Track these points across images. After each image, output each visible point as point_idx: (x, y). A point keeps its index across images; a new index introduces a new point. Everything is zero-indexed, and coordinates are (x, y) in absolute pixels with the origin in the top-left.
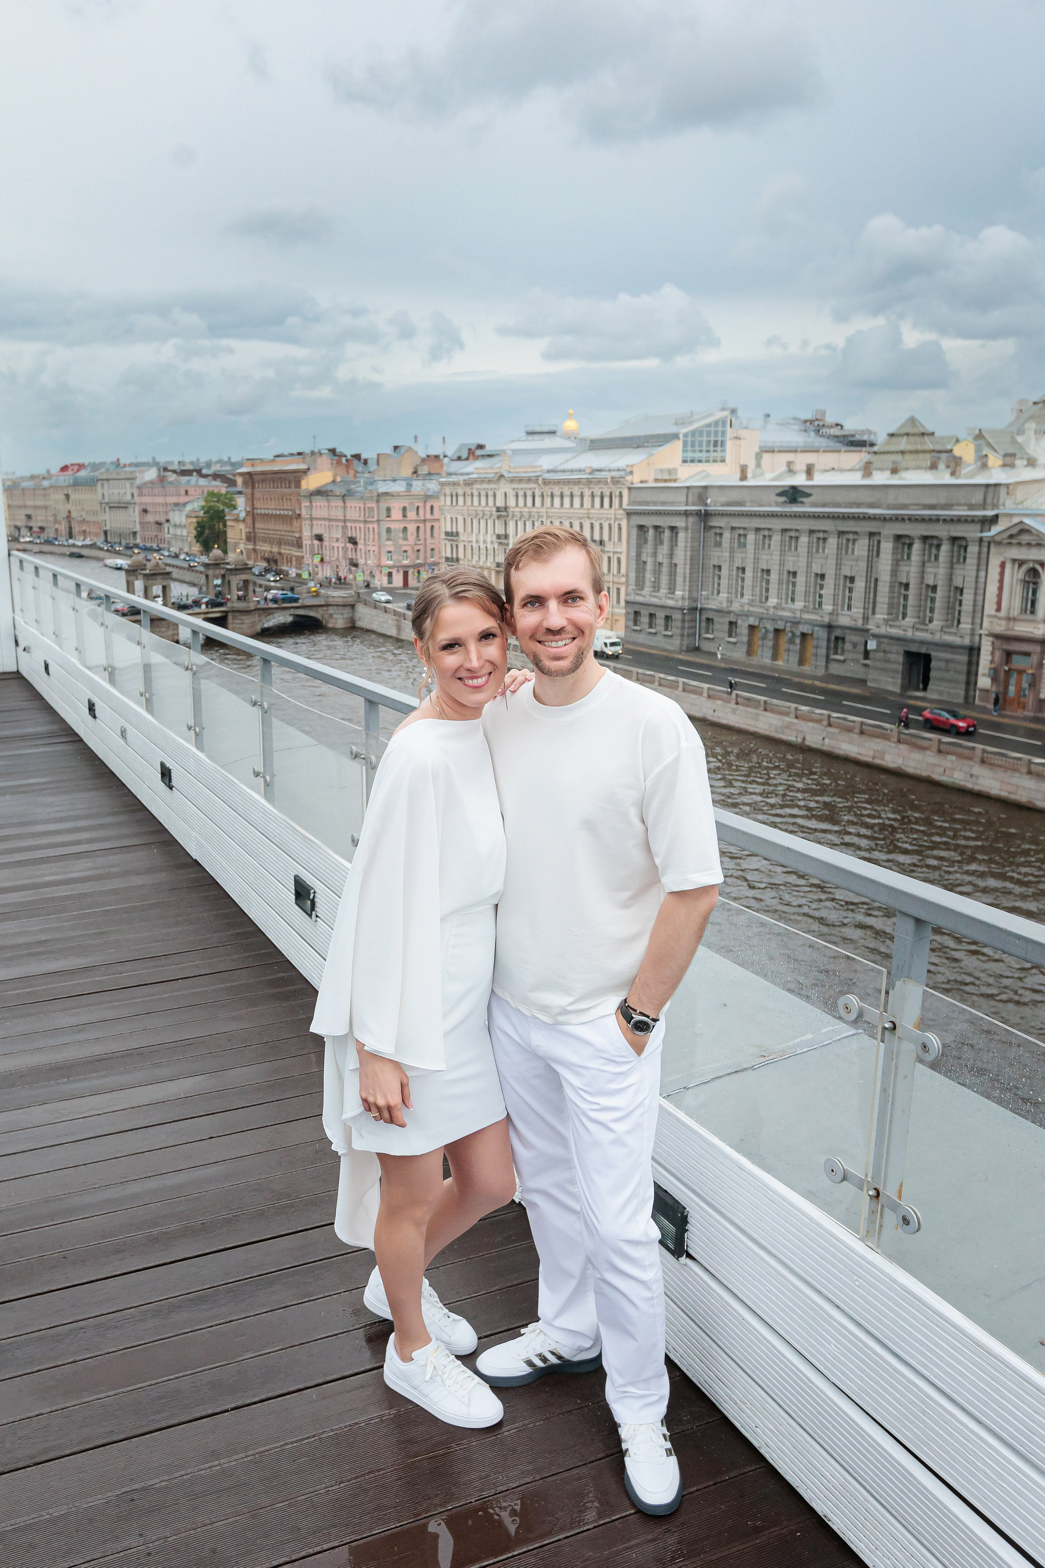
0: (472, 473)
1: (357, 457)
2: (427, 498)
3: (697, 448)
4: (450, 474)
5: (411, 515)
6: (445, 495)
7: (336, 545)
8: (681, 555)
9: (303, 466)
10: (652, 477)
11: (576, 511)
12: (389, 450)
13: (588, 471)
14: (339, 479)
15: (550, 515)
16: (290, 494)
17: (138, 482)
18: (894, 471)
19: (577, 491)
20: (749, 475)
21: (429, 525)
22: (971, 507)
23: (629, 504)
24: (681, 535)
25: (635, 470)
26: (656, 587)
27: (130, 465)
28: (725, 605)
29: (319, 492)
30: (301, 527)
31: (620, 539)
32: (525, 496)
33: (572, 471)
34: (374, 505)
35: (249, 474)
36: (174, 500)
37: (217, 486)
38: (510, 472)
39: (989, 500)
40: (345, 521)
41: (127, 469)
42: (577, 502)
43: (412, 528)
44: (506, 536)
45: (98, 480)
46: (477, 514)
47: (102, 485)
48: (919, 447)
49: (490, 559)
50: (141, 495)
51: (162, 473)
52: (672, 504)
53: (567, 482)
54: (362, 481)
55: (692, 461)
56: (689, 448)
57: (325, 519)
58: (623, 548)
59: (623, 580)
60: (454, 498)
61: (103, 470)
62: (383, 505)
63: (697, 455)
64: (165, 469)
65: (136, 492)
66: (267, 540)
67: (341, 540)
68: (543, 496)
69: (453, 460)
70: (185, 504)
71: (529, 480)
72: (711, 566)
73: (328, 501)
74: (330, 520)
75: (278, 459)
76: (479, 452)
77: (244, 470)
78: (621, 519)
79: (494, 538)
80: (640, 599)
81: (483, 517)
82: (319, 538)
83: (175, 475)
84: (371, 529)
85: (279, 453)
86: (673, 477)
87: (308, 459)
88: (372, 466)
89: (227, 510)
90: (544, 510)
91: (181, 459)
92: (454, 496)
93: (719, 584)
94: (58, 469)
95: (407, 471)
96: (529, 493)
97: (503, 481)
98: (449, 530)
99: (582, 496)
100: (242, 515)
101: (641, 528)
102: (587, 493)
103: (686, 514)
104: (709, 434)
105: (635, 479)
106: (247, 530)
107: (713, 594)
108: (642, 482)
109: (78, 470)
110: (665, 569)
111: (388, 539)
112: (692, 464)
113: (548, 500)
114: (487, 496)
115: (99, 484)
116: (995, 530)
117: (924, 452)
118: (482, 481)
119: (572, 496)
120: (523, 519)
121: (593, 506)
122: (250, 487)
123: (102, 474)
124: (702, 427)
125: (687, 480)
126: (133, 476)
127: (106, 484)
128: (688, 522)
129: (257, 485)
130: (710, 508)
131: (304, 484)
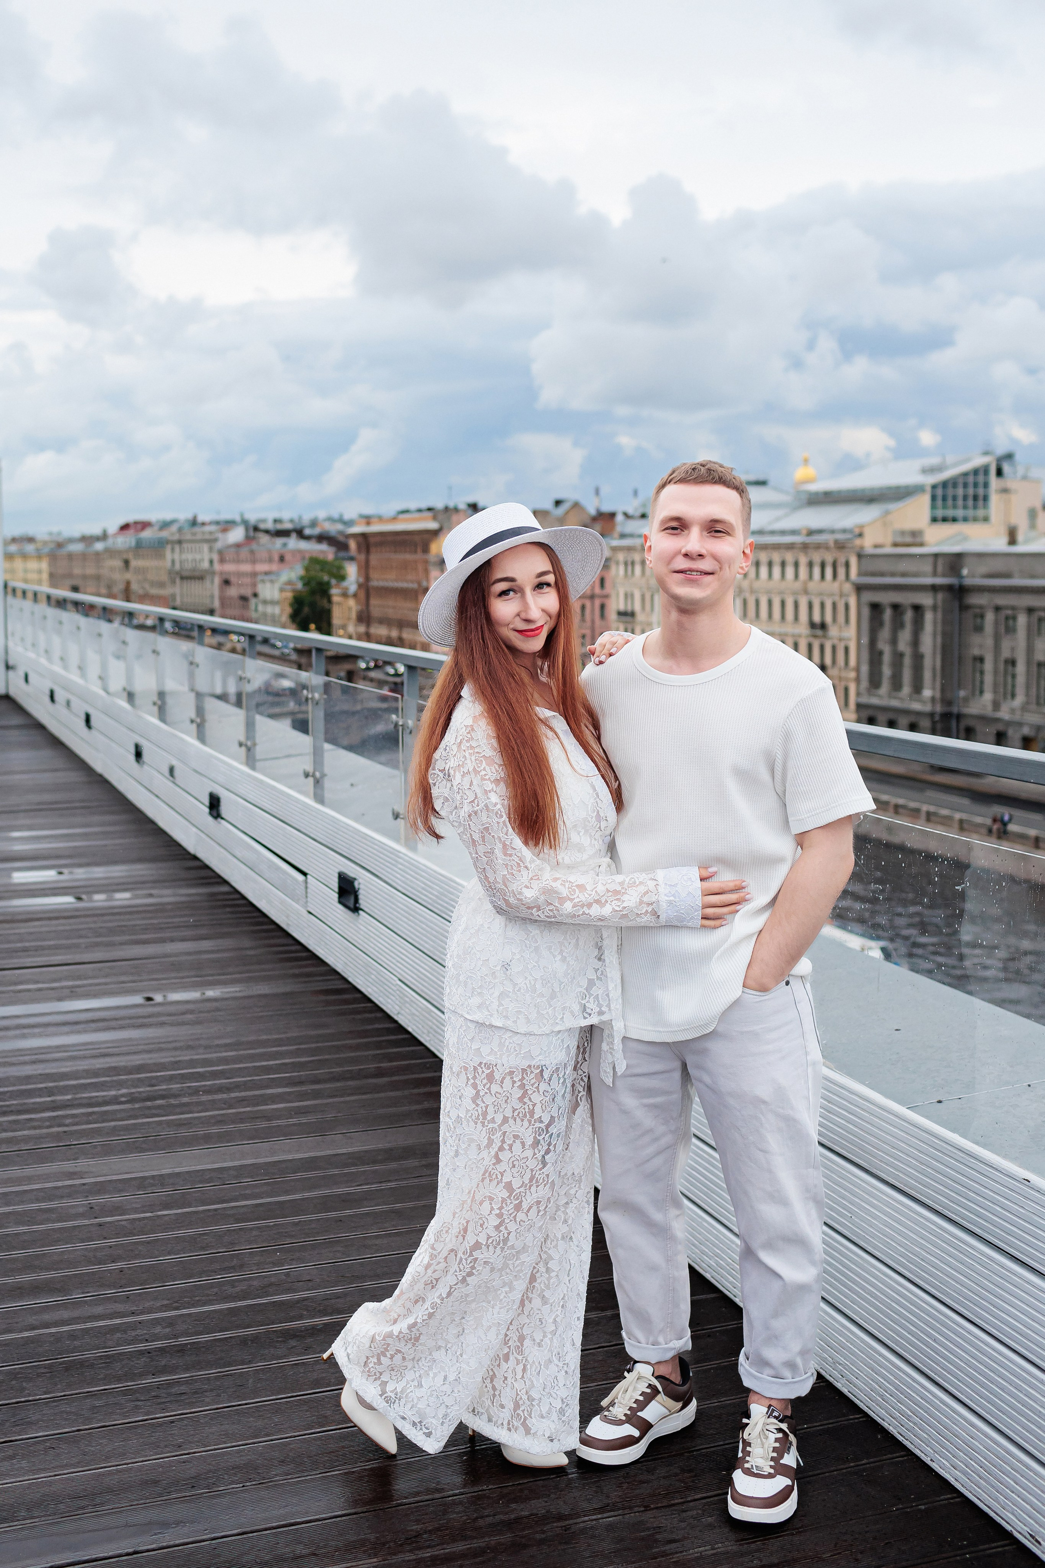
3: (950, 502)
4: (623, 536)
6: (617, 563)
8: (928, 642)
9: (433, 525)
10: (889, 540)
11: (790, 584)
13: (804, 532)
15: (755, 588)
16: (416, 562)
17: (219, 545)
19: (789, 557)
20: (1020, 537)
21: (598, 603)
23: (860, 574)
24: (929, 617)
25: (867, 532)
26: (897, 685)
27: (211, 523)
28: (990, 708)
31: (847, 620)
33: (783, 533)
35: (364, 536)
36: (264, 567)
37: (322, 552)
41: (207, 528)
42: (790, 571)
45: (168, 542)
47: (173, 550)
50: (222, 560)
51: (251, 533)
52: (916, 575)
53: (777, 547)
55: (945, 520)
56: (939, 502)
58: (851, 632)
59: (853, 675)
60: (630, 568)
61: (174, 528)
63: (950, 513)
64: (256, 529)
65: (215, 557)
66: (382, 621)
69: (632, 518)
70: (277, 574)
72: (970, 658)
75: (402, 516)
77: (358, 530)
78: (848, 596)
80: (875, 701)
83: (267, 537)
85: (401, 508)
86: (918, 540)
87: (440, 517)
89: (333, 582)
91: (278, 516)
92: (629, 565)
93: (980, 682)
94: (117, 528)
98: (622, 607)
99: (796, 565)
100: (353, 588)
101: (876, 608)
103: (934, 588)
104: (965, 485)
105: (868, 543)
106: (359, 608)
107: (972, 696)
108: (874, 547)
109: (143, 530)
110: (907, 661)
112: (943, 524)
115: (169, 547)
119: (783, 564)
121: (811, 576)
122: (364, 552)
123: (173, 534)
124: (957, 476)
125: (937, 544)
126: (212, 537)
127: (177, 548)
128: (935, 599)
129: (373, 549)
130: (968, 582)
131: (434, 547)
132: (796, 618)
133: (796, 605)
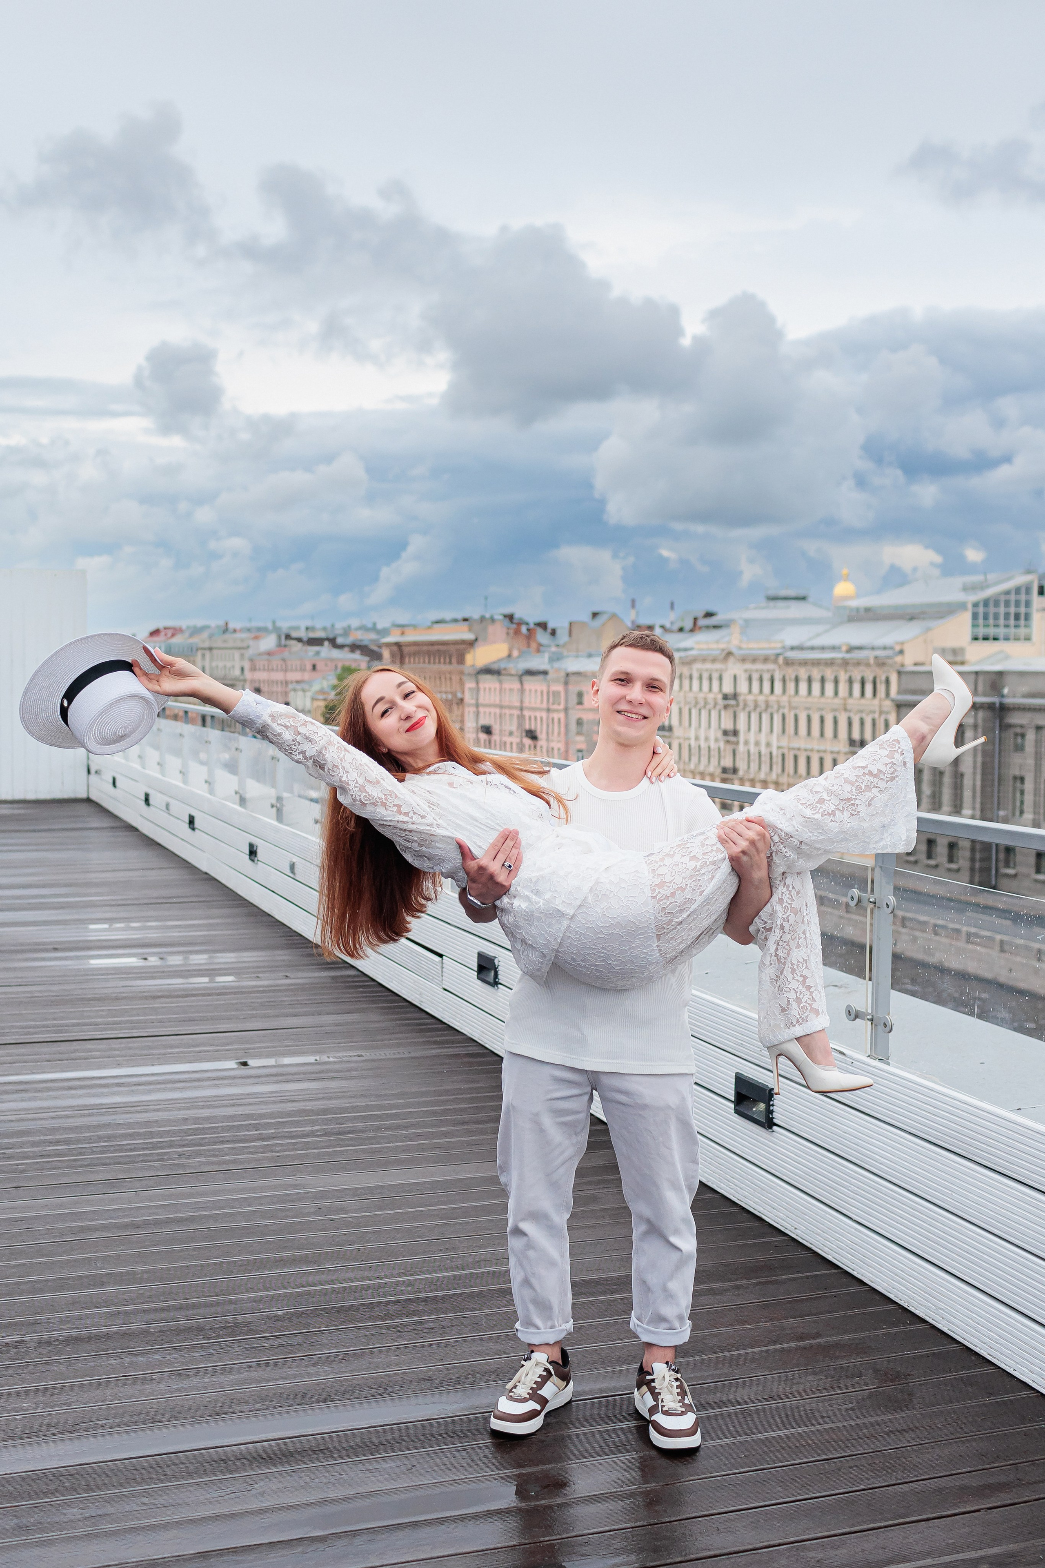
0: (691, 649)
1: (543, 625)
3: (991, 621)
7: (508, 740)
8: (970, 762)
9: (470, 636)
11: (829, 701)
12: (585, 617)
13: (844, 648)
14: (515, 654)
15: (794, 704)
16: (450, 673)
17: (250, 652)
19: (829, 674)
23: (900, 692)
25: (906, 648)
27: (241, 631)
29: (488, 671)
30: (462, 716)
32: (761, 680)
33: (823, 648)
34: (559, 688)
35: (398, 645)
36: (297, 676)
37: (355, 660)
38: (740, 648)
40: (521, 709)
41: (238, 635)
42: (829, 688)
44: (735, 733)
45: (197, 649)
46: (697, 703)
47: (203, 656)
49: (714, 761)
50: (253, 669)
51: (284, 641)
53: (816, 663)
54: (547, 656)
55: (986, 638)
56: (981, 621)
57: (495, 706)
61: (205, 635)
62: (574, 689)
63: (991, 631)
64: (288, 637)
65: (247, 665)
67: (515, 733)
68: (784, 680)
70: (310, 683)
71: (766, 660)
72: (1011, 778)
73: (501, 682)
74: (501, 707)
75: (436, 626)
76: (703, 622)
77: (392, 639)
78: (888, 713)
79: (720, 734)
81: (705, 707)
82: (487, 730)
83: (300, 645)
84: (556, 720)
86: (959, 659)
87: (476, 626)
88: (562, 637)
90: (785, 699)
91: (309, 623)
93: (1022, 802)
94: (147, 634)
96: (766, 677)
97: (731, 660)
99: (836, 681)
102: (843, 677)
104: (1007, 604)
105: (908, 661)
107: (1014, 815)
108: (916, 664)
109: (173, 635)
111: (579, 733)
112: (986, 643)
113: (791, 686)
114: (710, 679)
115: (199, 653)
118: (705, 659)
119: (823, 680)
120: (758, 710)
121: (851, 694)
122: (398, 662)
123: (204, 641)
124: (1000, 594)
125: (978, 662)
126: (245, 645)
127: (207, 654)
128: (975, 717)
129: (407, 660)
130: (1008, 701)
131: (469, 658)
132: (835, 736)
133: (836, 722)
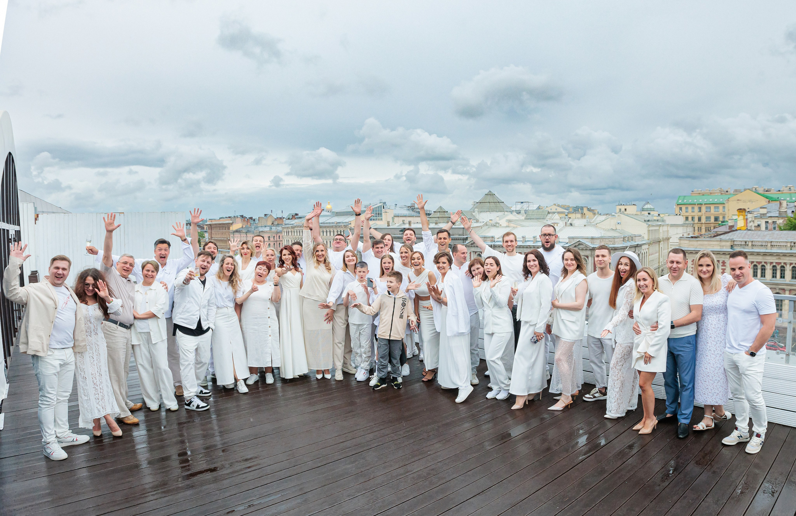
0: (294, 224)
1: (251, 218)
2: (277, 233)
4: (286, 224)
5: (272, 239)
6: (284, 232)
9: (231, 222)
12: (263, 216)
13: (335, 223)
14: (244, 226)
16: (225, 232)
18: (436, 224)
20: (390, 224)
21: (278, 243)
22: (460, 235)
29: (237, 231)
33: (330, 223)
35: (210, 225)
39: (464, 233)
43: (272, 244)
48: (443, 216)
54: (253, 227)
69: (287, 219)
73: (240, 234)
75: (221, 219)
76: (296, 217)
77: (208, 223)
85: (222, 217)
87: (233, 219)
88: (257, 221)
92: (288, 233)
95: (269, 223)
114: (300, 232)
116: (467, 242)
117: (445, 217)
118: (298, 227)
119: (330, 231)
122: (210, 229)
131: (231, 228)
